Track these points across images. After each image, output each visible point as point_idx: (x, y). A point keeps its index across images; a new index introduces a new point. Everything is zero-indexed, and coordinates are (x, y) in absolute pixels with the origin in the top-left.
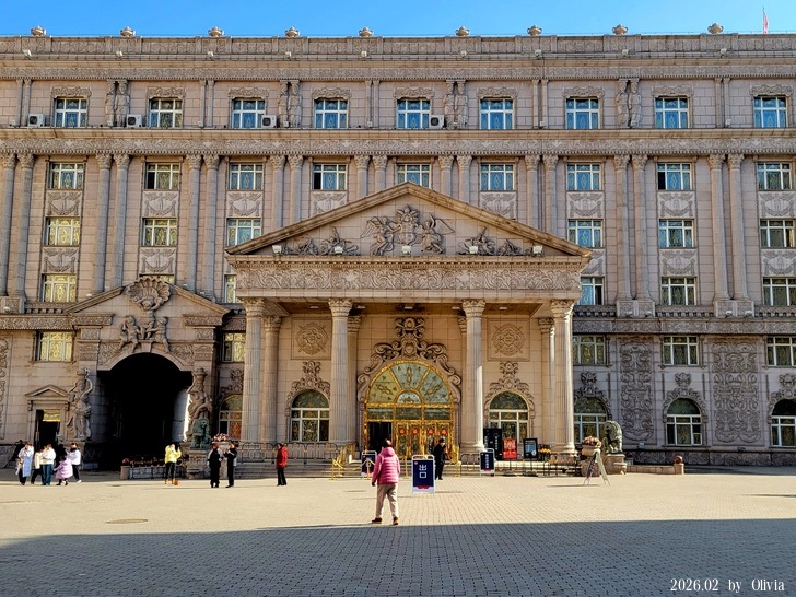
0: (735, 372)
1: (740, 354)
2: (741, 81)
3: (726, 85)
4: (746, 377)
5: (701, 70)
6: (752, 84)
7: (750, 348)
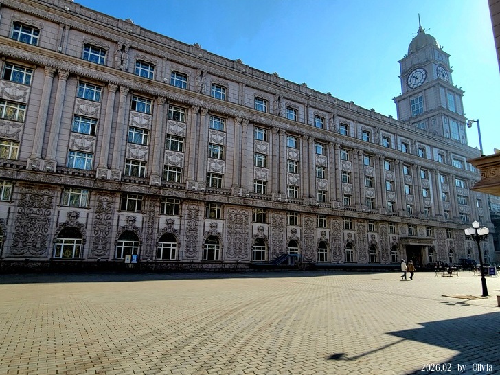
0: (35, 207)
1: (42, 196)
2: (78, 32)
3: (67, 31)
4: (43, 211)
5: (50, 15)
6: (84, 36)
7: (50, 193)
